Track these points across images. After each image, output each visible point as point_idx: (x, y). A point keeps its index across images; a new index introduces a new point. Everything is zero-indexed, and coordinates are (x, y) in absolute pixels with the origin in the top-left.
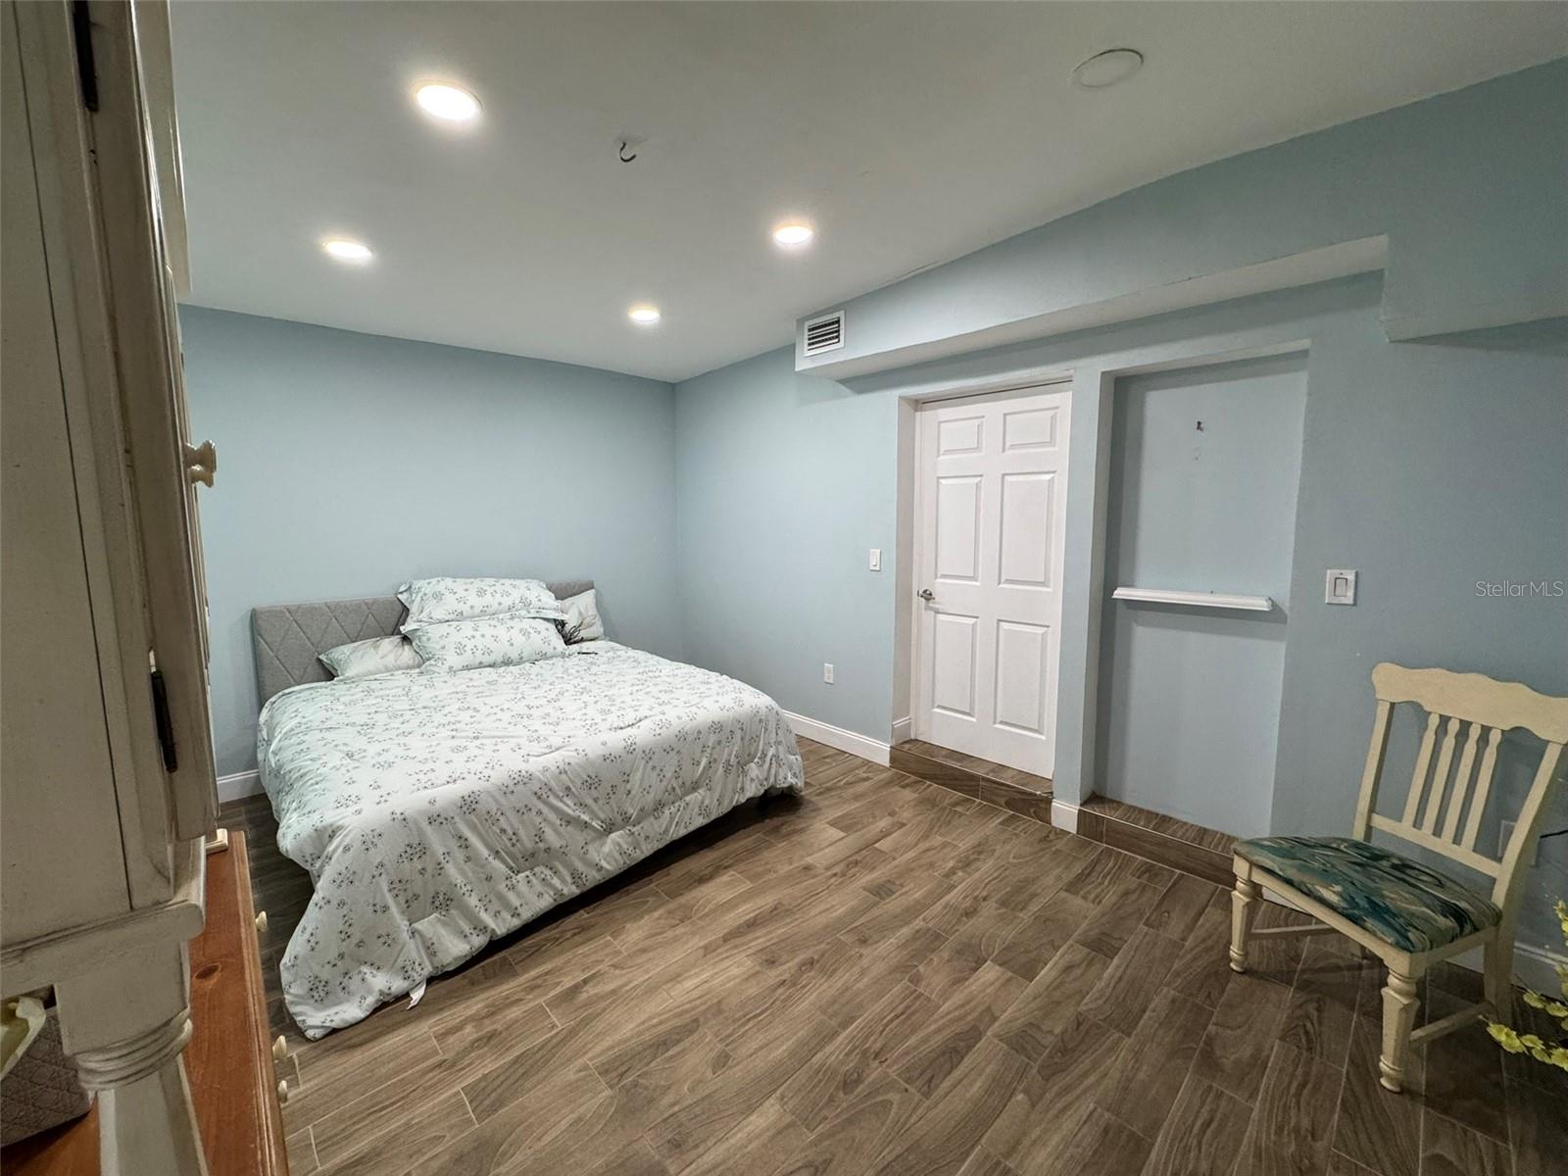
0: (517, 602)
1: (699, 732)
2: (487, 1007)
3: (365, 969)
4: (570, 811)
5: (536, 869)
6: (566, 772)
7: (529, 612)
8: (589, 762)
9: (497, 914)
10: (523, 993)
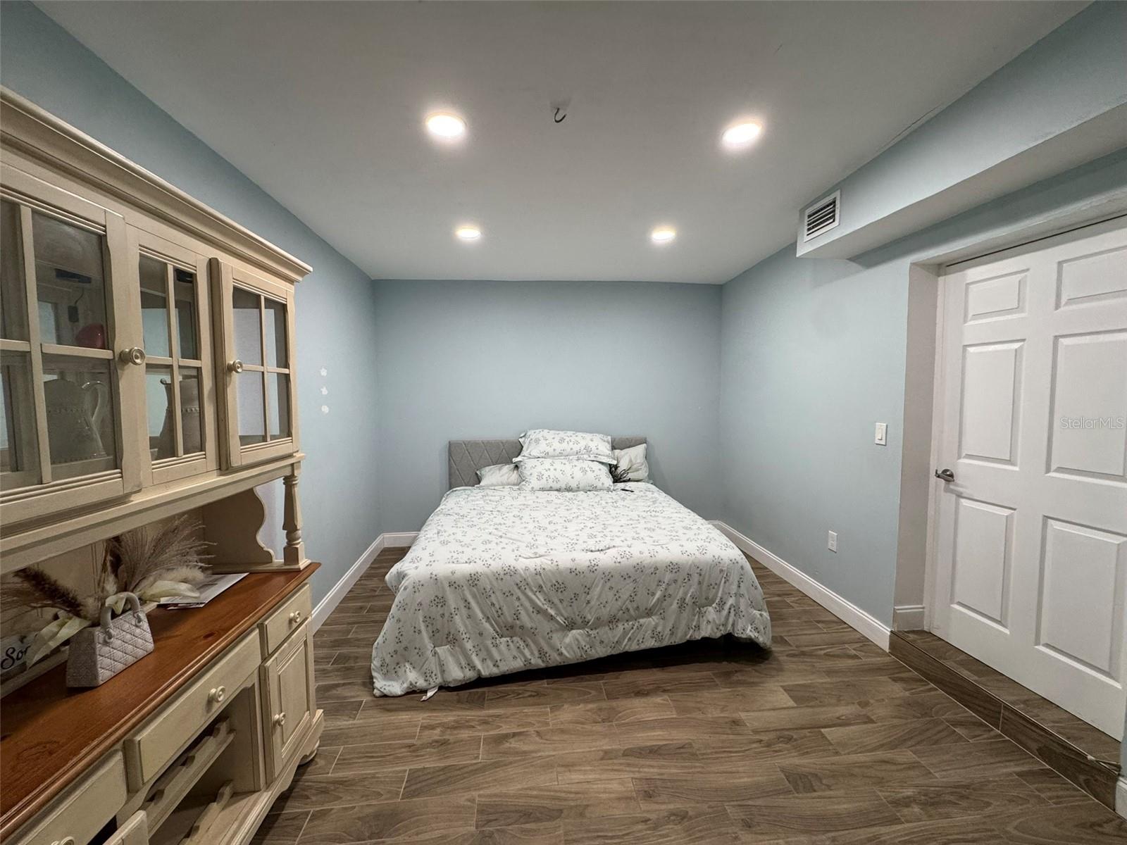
0: (582, 448)
1: (656, 569)
2: (454, 721)
3: (407, 665)
4: (540, 604)
5: (514, 638)
6: (540, 574)
7: (590, 456)
8: (559, 571)
9: (484, 660)
10: (477, 723)
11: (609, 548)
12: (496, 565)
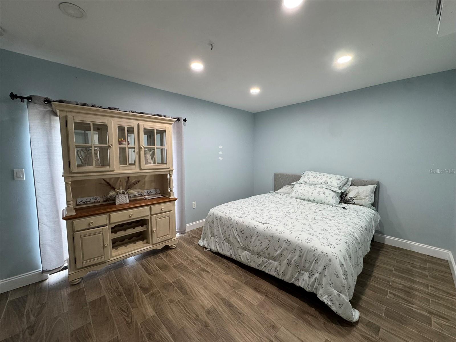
0: (323, 182)
4: (236, 235)
5: (229, 244)
6: (237, 224)
8: (242, 225)
9: (220, 247)
10: (205, 263)
11: (266, 223)
12: (228, 216)
